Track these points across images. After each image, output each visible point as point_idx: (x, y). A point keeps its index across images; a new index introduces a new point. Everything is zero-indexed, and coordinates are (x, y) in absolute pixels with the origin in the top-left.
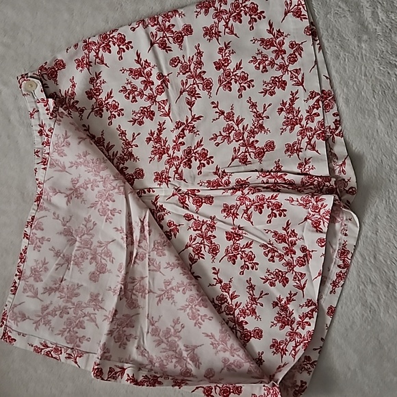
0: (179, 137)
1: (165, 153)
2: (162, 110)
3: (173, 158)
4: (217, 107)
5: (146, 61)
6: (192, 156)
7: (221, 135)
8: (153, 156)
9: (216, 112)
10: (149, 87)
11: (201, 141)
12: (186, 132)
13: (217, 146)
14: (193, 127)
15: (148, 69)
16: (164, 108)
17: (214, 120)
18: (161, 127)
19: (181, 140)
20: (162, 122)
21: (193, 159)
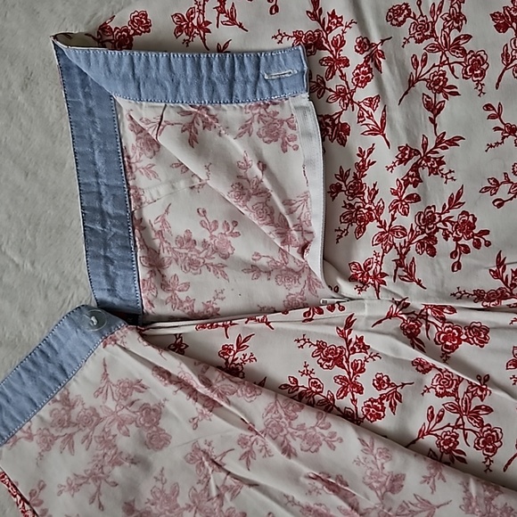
0: (407, 183)
1: (371, 219)
2: (367, 121)
3: (392, 231)
4: (499, 116)
5: (333, 15)
6: (437, 229)
7: (509, 181)
8: (344, 226)
9: (497, 129)
10: (338, 73)
11: (459, 195)
12: (424, 172)
13: (499, 206)
14: (441, 162)
15: (337, 32)
16: (370, 117)
17: (491, 146)
18: (363, 161)
19: (410, 190)
20: (365, 149)
21: (439, 235)
